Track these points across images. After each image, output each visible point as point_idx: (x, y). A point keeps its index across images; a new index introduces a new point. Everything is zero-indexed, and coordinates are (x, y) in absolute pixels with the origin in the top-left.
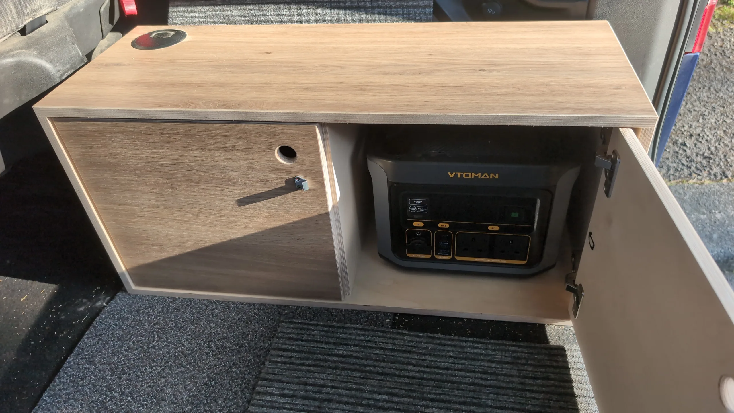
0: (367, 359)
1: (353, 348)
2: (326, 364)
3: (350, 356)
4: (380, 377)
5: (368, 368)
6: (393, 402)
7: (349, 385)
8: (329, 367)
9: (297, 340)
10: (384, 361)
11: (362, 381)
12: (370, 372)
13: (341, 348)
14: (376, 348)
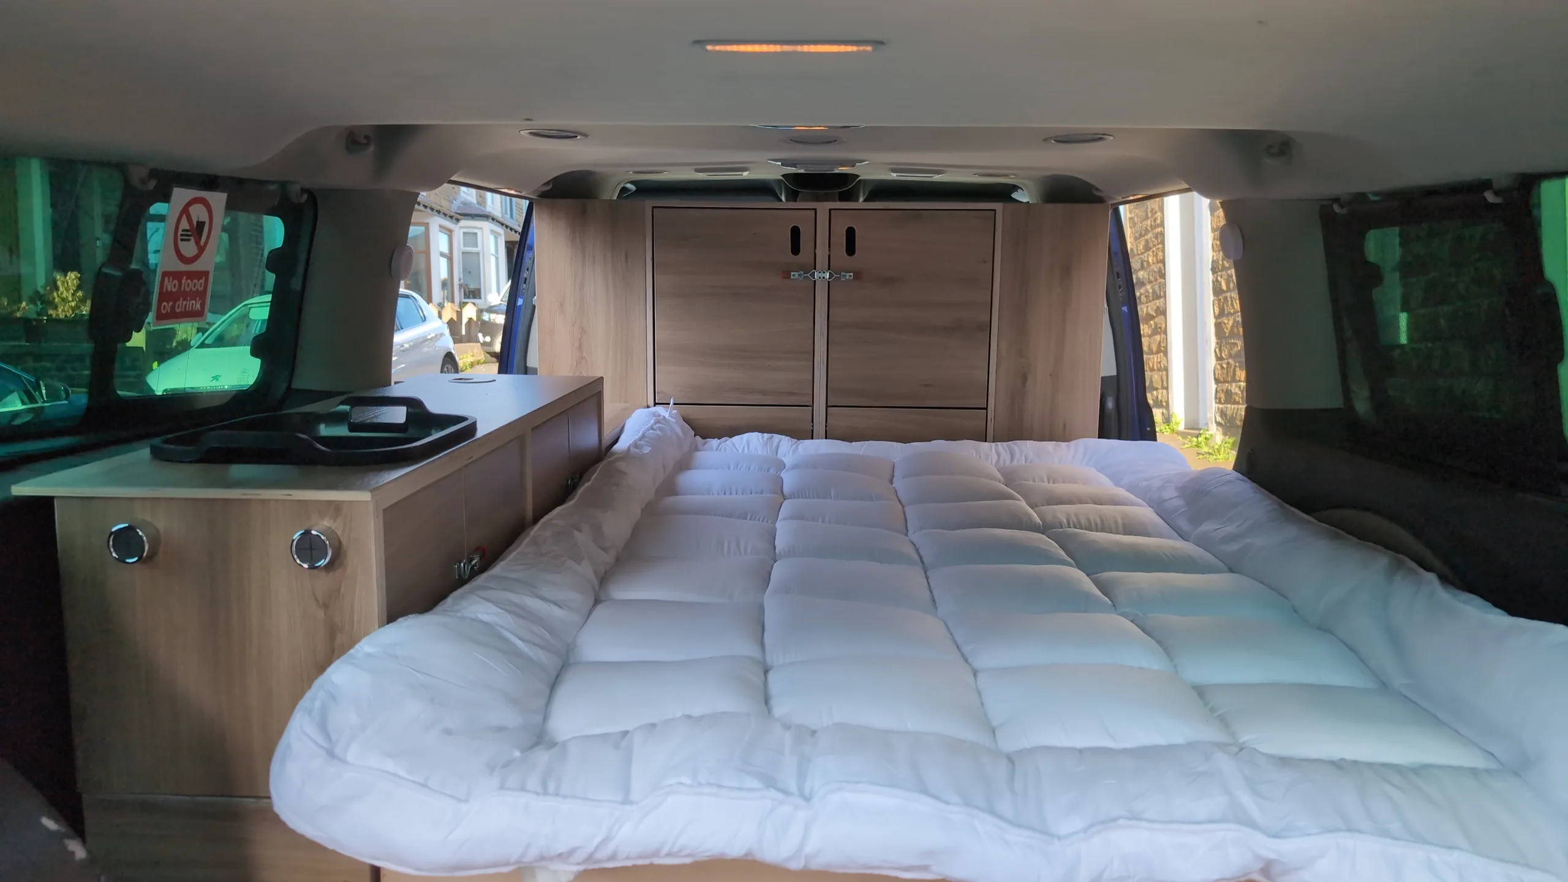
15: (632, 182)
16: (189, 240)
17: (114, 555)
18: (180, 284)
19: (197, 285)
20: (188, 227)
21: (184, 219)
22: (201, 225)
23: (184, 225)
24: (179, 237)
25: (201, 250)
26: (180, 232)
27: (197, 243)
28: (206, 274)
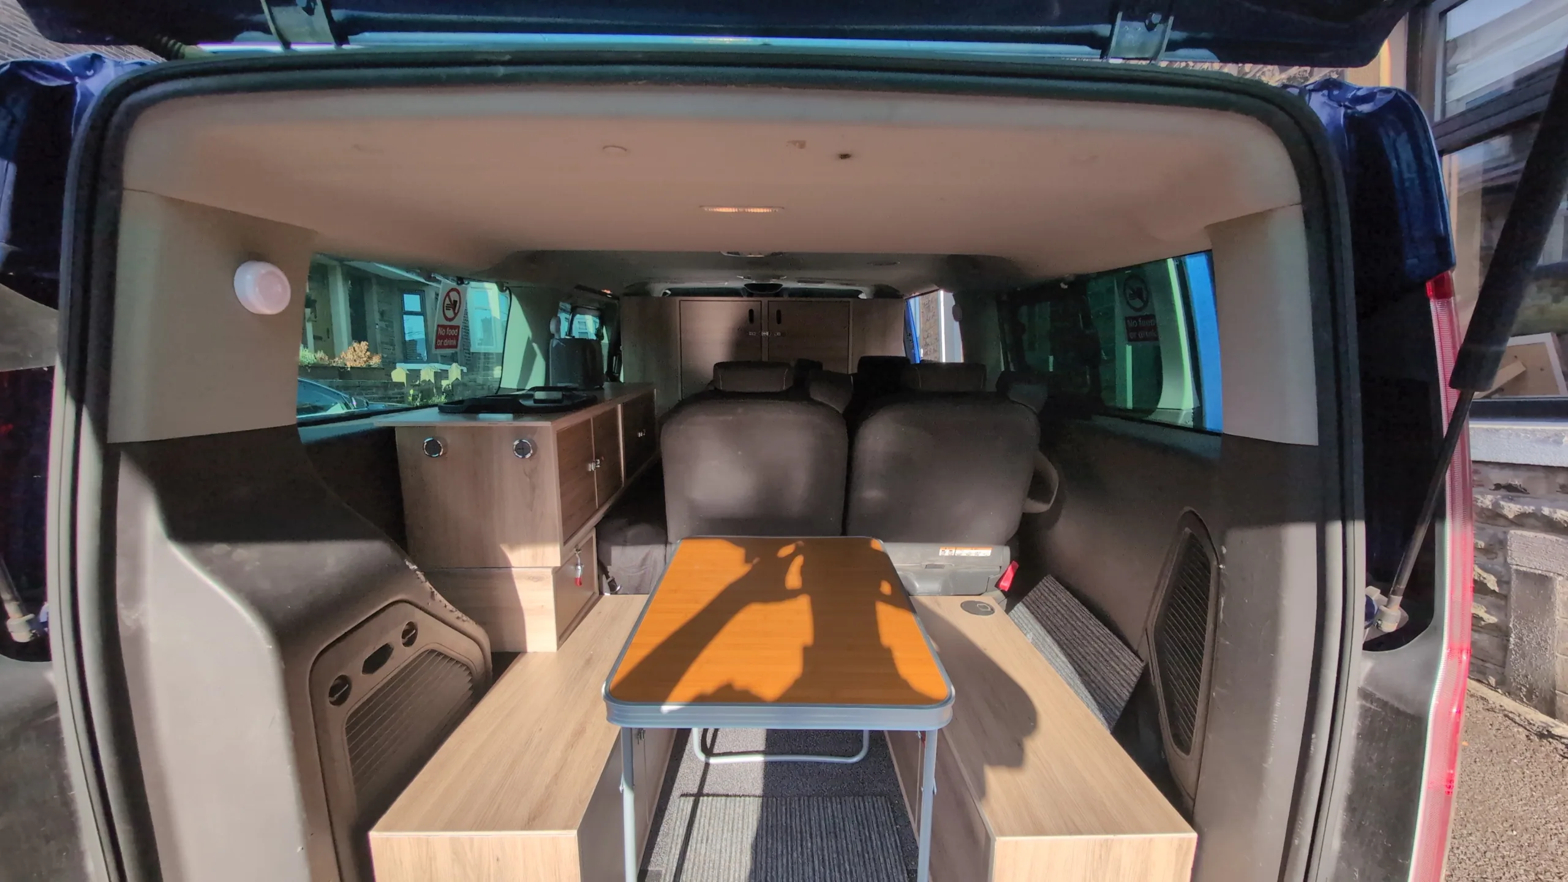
0: (873, 853)
1: (879, 843)
2: (861, 829)
3: (872, 843)
4: (862, 864)
5: (866, 855)
6: (845, 874)
7: (850, 846)
8: (860, 831)
9: (874, 808)
10: (875, 864)
11: (856, 853)
12: (864, 856)
13: (877, 835)
14: (884, 857)
15: (669, 290)
16: (449, 310)
17: (426, 453)
18: (446, 331)
19: (453, 332)
20: (449, 303)
21: (447, 299)
22: (455, 302)
23: (447, 302)
24: (445, 308)
25: (456, 314)
26: (445, 305)
27: (454, 310)
28: (458, 327)
